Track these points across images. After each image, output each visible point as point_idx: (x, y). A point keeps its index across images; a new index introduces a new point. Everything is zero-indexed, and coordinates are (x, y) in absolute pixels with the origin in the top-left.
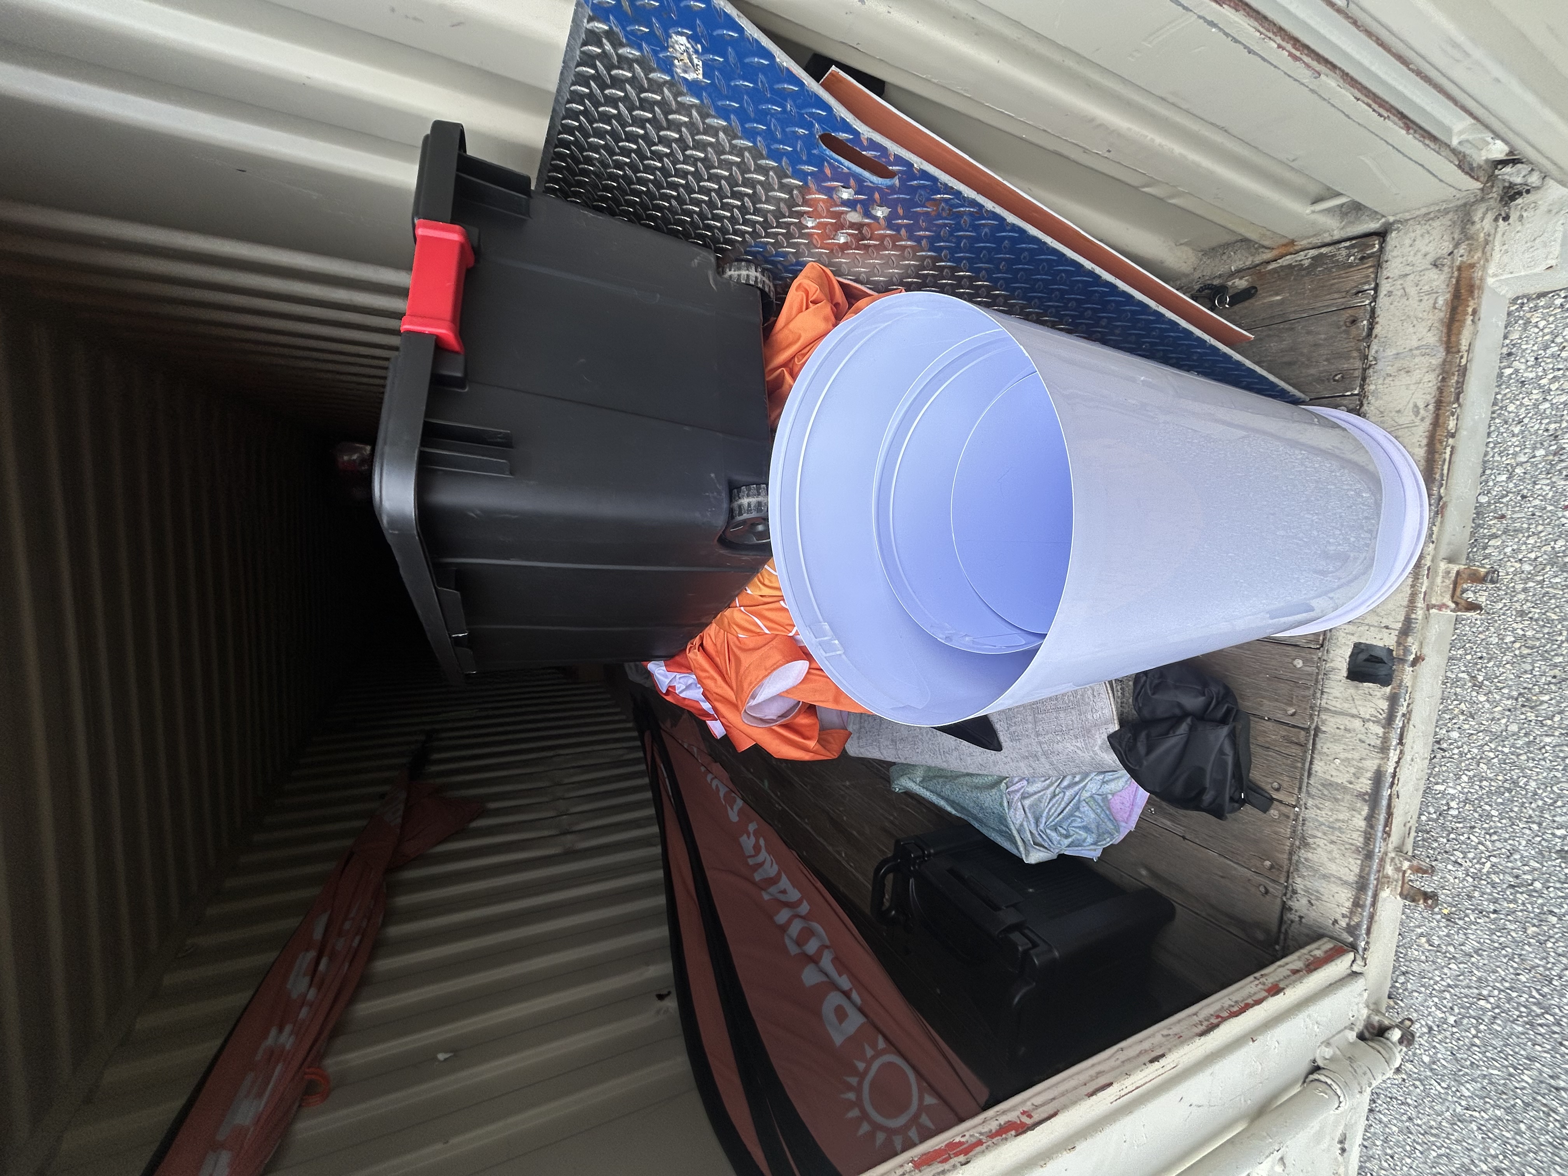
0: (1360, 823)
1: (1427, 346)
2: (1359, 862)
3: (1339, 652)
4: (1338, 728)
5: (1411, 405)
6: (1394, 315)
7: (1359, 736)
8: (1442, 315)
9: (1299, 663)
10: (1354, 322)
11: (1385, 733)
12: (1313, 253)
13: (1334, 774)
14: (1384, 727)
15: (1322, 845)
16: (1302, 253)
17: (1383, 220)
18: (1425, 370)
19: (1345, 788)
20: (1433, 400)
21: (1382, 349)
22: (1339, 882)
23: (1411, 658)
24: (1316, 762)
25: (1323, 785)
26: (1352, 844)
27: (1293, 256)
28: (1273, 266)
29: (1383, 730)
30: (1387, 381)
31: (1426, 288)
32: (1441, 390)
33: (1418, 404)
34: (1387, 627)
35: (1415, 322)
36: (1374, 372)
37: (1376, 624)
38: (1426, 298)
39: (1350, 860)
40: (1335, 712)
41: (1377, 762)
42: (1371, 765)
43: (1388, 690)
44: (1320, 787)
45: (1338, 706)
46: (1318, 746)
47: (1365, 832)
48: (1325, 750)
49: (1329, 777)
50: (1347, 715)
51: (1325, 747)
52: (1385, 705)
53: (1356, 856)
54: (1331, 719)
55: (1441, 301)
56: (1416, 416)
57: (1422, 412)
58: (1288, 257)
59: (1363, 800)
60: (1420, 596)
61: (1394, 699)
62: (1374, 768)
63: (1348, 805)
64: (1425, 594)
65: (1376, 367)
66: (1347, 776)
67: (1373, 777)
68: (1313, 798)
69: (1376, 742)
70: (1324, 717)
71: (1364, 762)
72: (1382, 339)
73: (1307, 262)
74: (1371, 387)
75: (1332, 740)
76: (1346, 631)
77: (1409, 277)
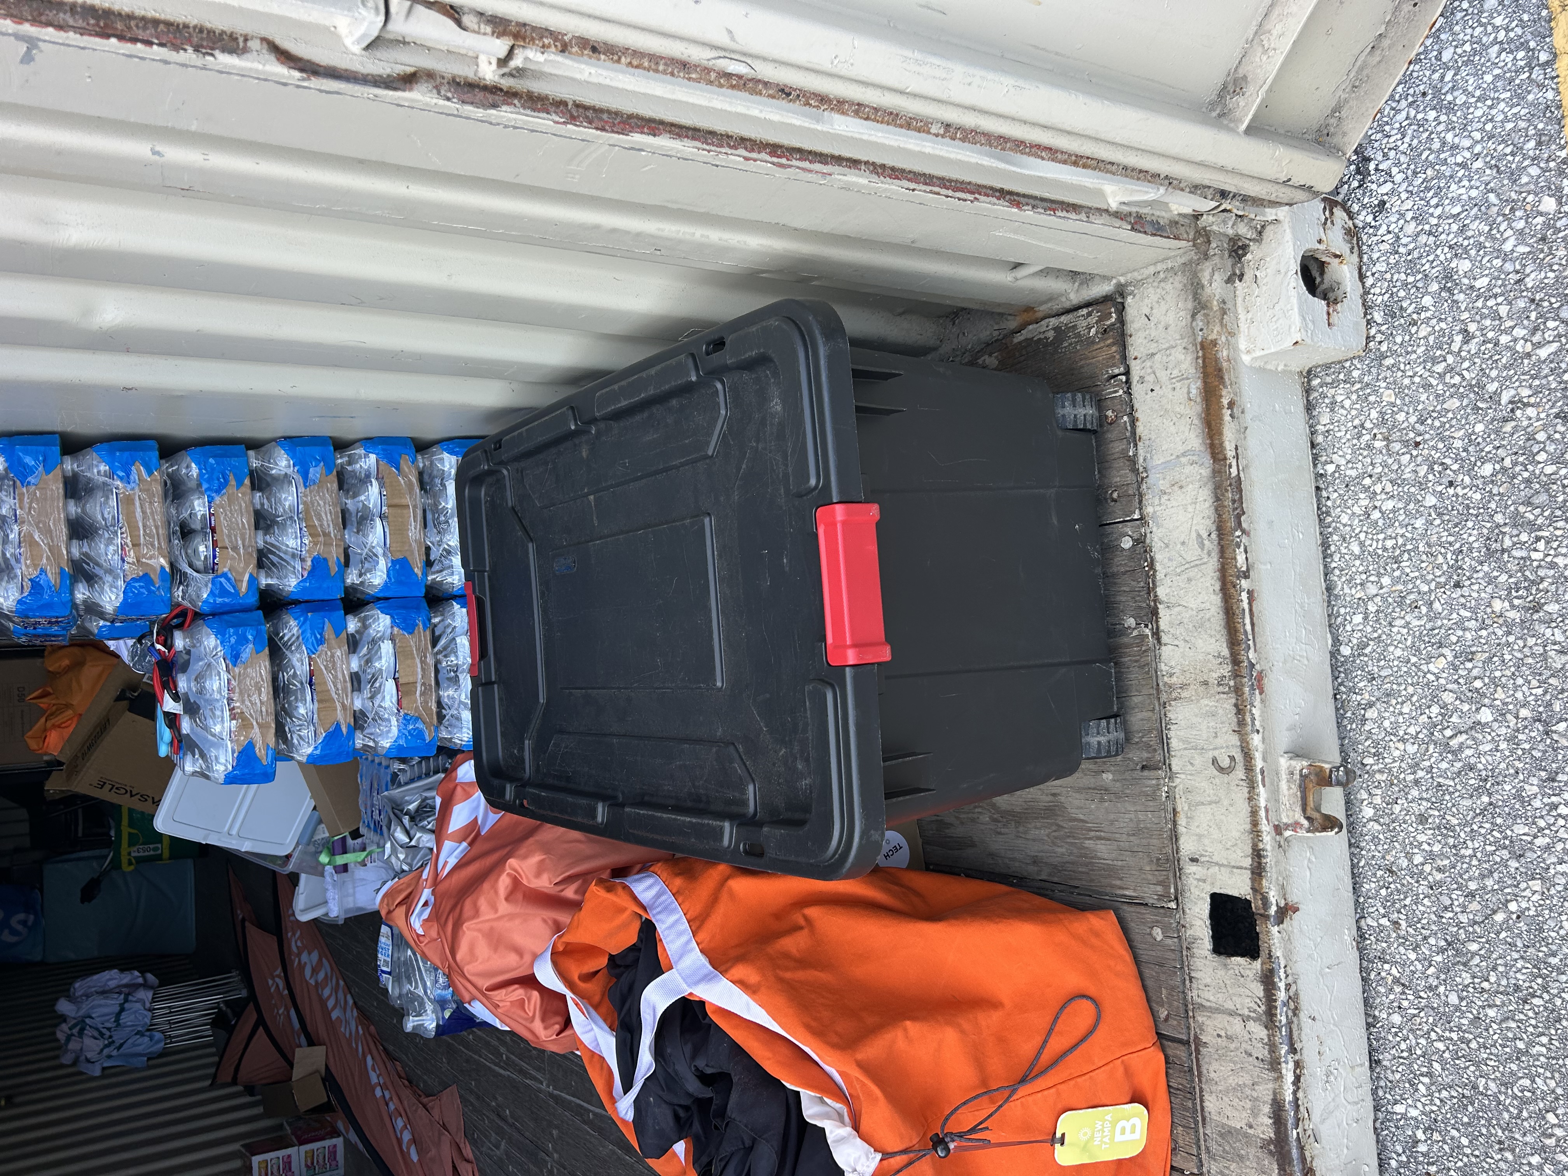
1: (1191, 452)
3: (1197, 910)
4: (1219, 1036)
5: (1194, 535)
6: (1151, 408)
8: (1198, 408)
9: (1158, 933)
10: (1114, 416)
11: (1269, 1036)
12: (1053, 322)
13: (1229, 1114)
14: (1266, 1027)
16: (1043, 322)
17: (1114, 281)
18: (1197, 485)
19: (1246, 1136)
20: (1214, 528)
21: (1149, 456)
23: (1273, 910)
24: (1206, 1097)
25: (1221, 1135)
27: (1036, 326)
28: (1019, 338)
29: (1265, 1032)
30: (1163, 500)
31: (1176, 373)
32: (1218, 512)
33: (1201, 532)
34: (1237, 866)
35: (1175, 419)
36: (1148, 488)
37: (1225, 862)
38: (1178, 385)
40: (1211, 1010)
41: (1271, 1086)
42: (1265, 1092)
43: (1257, 964)
44: (1219, 1139)
45: (1212, 998)
46: (1204, 1070)
48: (1212, 1075)
49: (1225, 1121)
50: (1224, 1012)
51: (1211, 1069)
52: (1259, 990)
54: (1209, 1022)
55: (1194, 391)
57: (1206, 542)
58: (1031, 327)
59: (1270, 1152)
60: (1262, 813)
61: (1268, 980)
62: (1271, 1097)
63: (1255, 1165)
64: (1267, 811)
65: (1148, 480)
66: (1245, 1114)
67: (1274, 1112)
68: (1215, 1160)
69: (1264, 1053)
70: (1200, 1019)
71: (1256, 1087)
72: (1147, 442)
73: (1051, 335)
74: (1149, 510)
75: (1216, 1057)
76: (1197, 876)
77: (1156, 357)
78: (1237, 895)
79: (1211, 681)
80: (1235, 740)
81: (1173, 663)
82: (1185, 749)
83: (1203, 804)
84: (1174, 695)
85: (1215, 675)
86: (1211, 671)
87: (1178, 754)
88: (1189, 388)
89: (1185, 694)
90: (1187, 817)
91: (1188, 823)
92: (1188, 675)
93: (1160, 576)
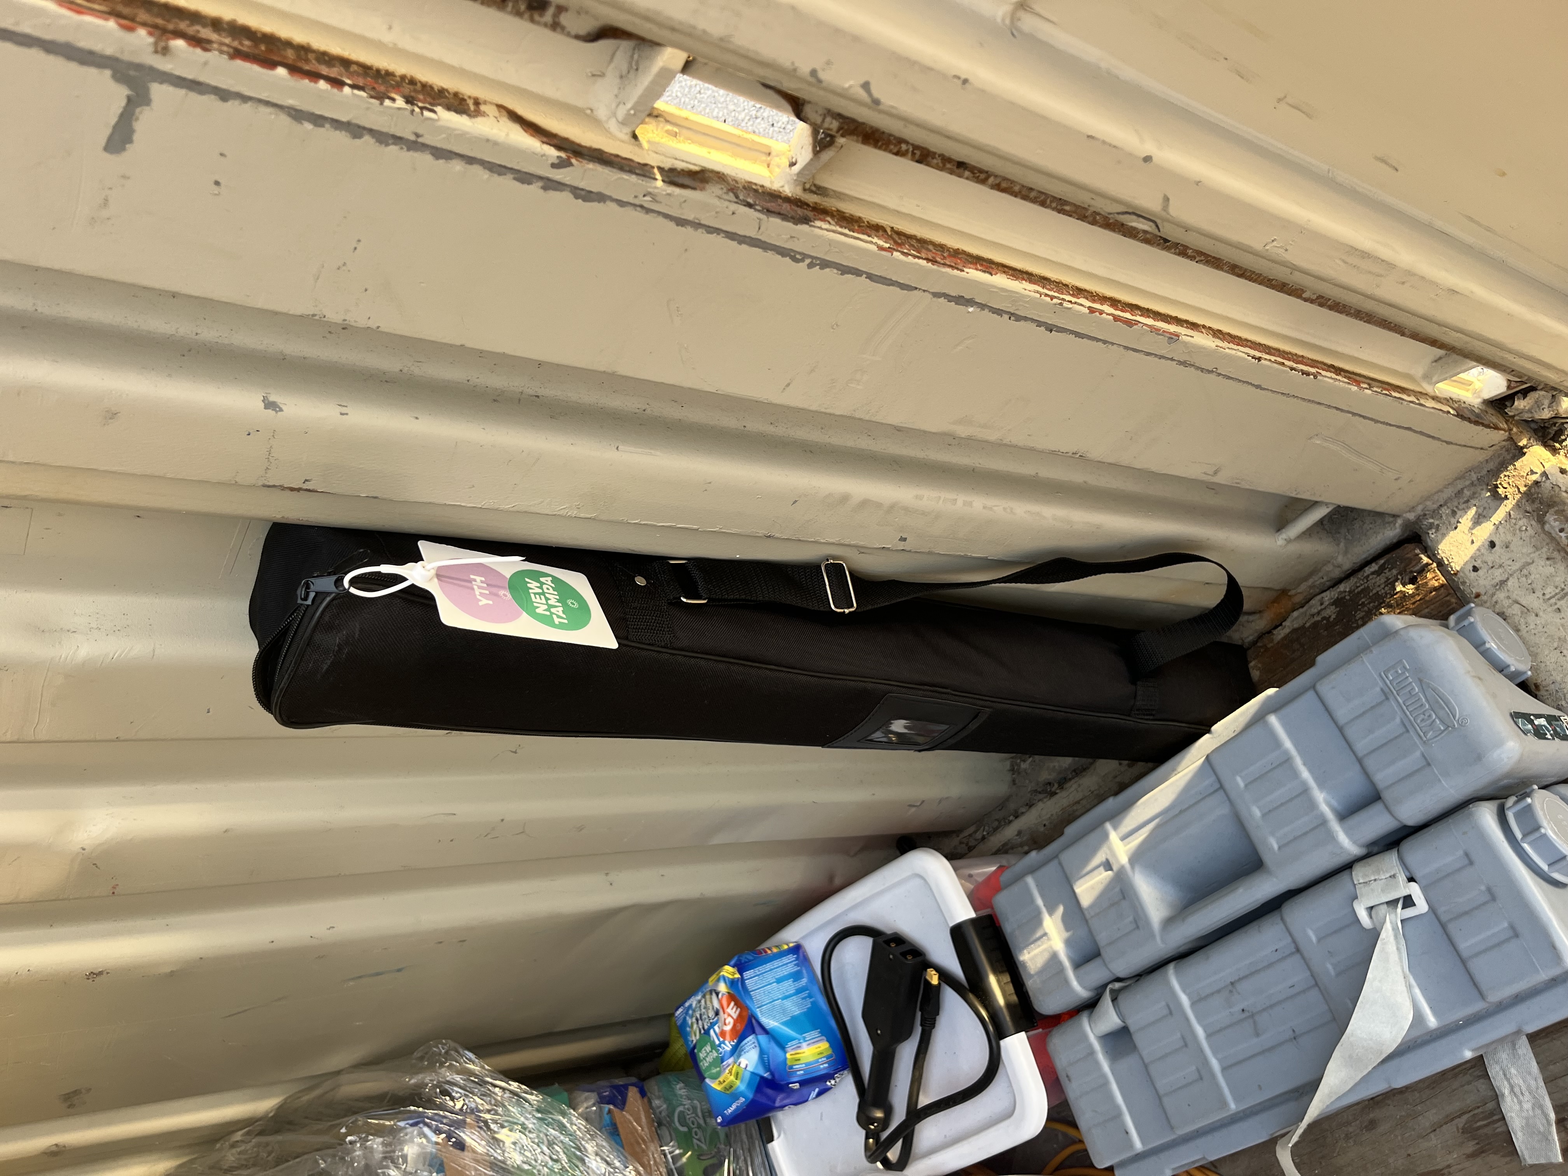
12: (1329, 596)
16: (1313, 602)
17: (1400, 522)
27: (1301, 610)
28: (1280, 634)
31: (1550, 591)
58: (1295, 614)
73: (1331, 612)
77: (1510, 583)
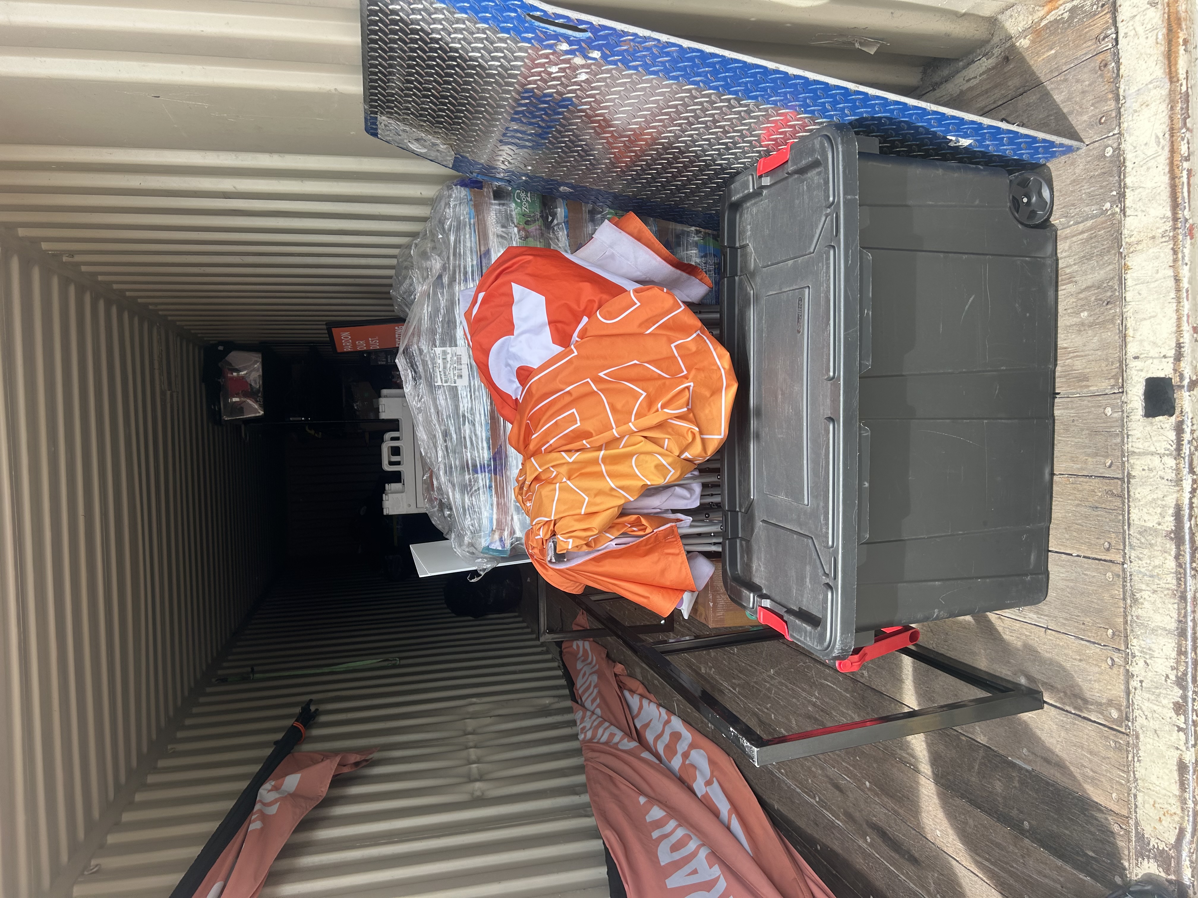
0: (1171, 564)
1: (1156, 80)
2: (1176, 606)
3: (1135, 390)
4: (1144, 470)
5: (1154, 137)
6: (1131, 54)
7: (1160, 473)
8: (1163, 48)
9: (1109, 411)
10: (1106, 65)
11: (1177, 464)
12: (1068, 6)
13: (1146, 519)
14: (1175, 459)
15: (1146, 596)
16: (1062, 7)
18: (1158, 102)
19: (1156, 530)
20: (1167, 129)
21: (1127, 87)
22: (1164, 633)
23: (1186, 382)
24: (1132, 510)
25: (1140, 533)
26: (1168, 589)
27: (1056, 11)
29: (1175, 462)
30: (1134, 117)
31: (1149, 26)
32: (1171, 119)
33: (1159, 134)
34: (1165, 357)
35: (1146, 59)
36: (1125, 110)
37: (1157, 355)
38: (1150, 35)
39: (1170, 606)
40: (1140, 454)
41: (1175, 496)
42: (1171, 501)
43: (1173, 419)
44: (1139, 536)
45: (1141, 446)
46: (1132, 493)
47: (1177, 573)
48: (1137, 496)
49: (1143, 523)
50: (1148, 454)
51: (1137, 492)
52: (1172, 435)
53: (1172, 601)
54: (1138, 462)
55: (1160, 37)
56: (1158, 146)
57: (1162, 140)
58: (1053, 12)
59: (1171, 539)
60: (1185, 319)
61: (1179, 429)
62: (1175, 503)
63: (1160, 548)
64: (1188, 316)
65: (1126, 105)
66: (1156, 517)
67: (1176, 512)
68: (1134, 550)
69: (1172, 475)
70: (1131, 461)
71: (1165, 498)
72: (1127, 79)
73: (1066, 15)
74: (1124, 126)
75: (1141, 483)
76: (1137, 368)
77: (1136, 18)
78: (1162, 376)
79: (1158, 235)
80: (1170, 273)
81: (1132, 228)
82: (1136, 285)
83: (1145, 319)
84: (1131, 250)
85: (1160, 231)
86: (1158, 228)
87: (1131, 289)
88: (1157, 35)
89: (1139, 247)
90: (1134, 330)
91: (1134, 334)
92: (1142, 234)
93: (1128, 170)
